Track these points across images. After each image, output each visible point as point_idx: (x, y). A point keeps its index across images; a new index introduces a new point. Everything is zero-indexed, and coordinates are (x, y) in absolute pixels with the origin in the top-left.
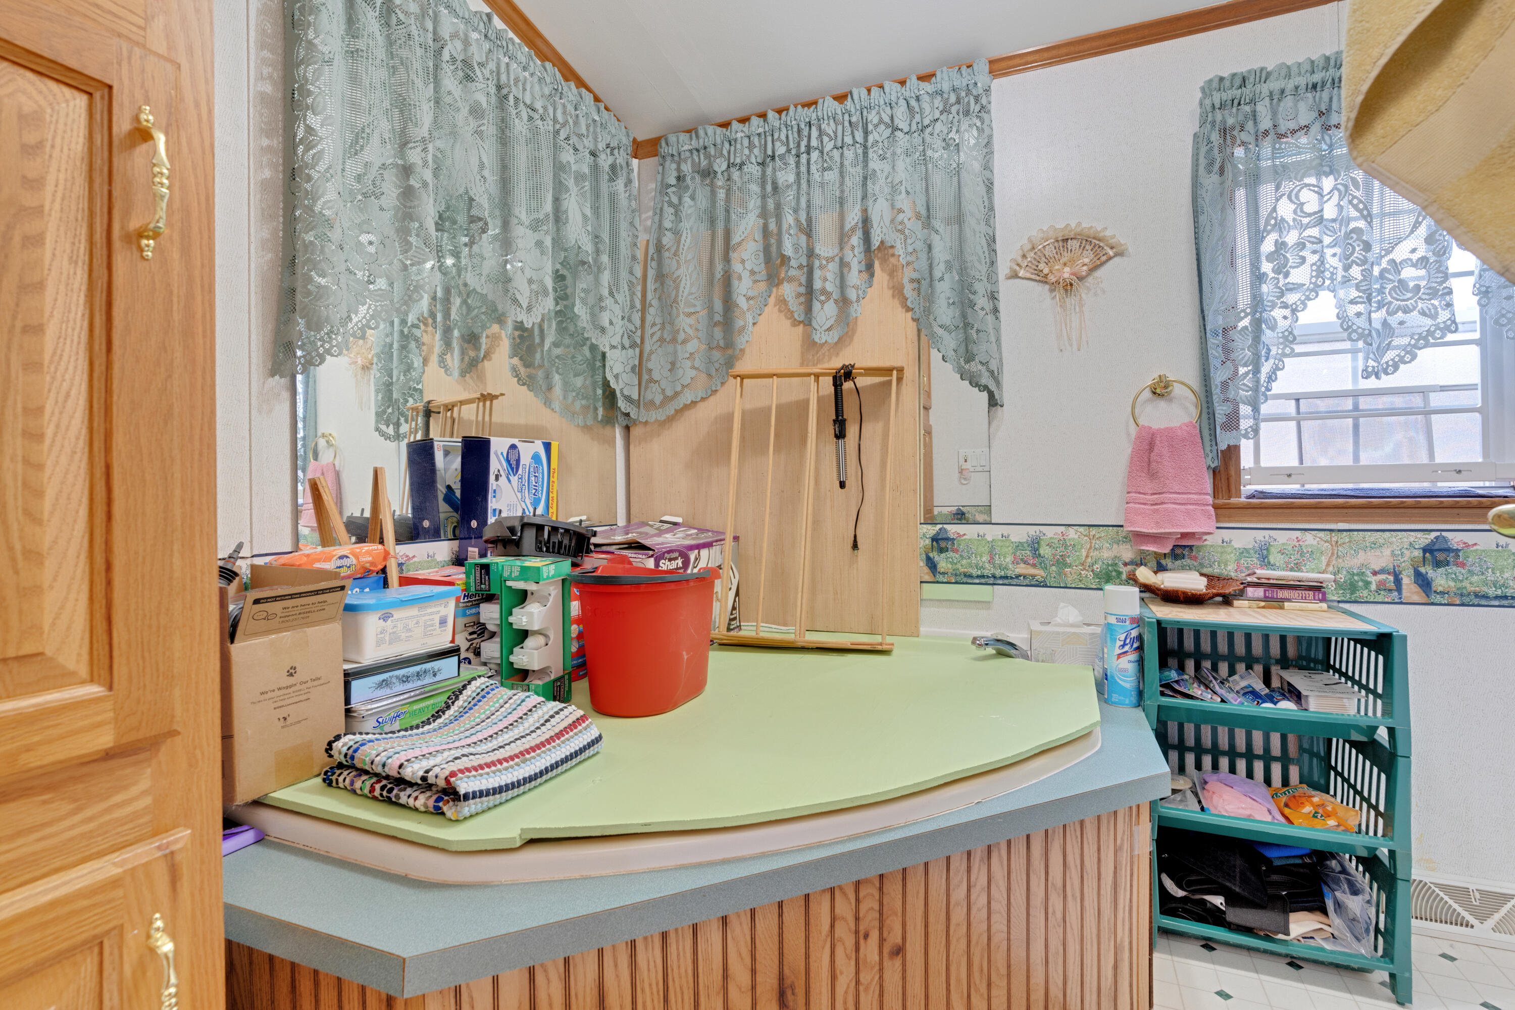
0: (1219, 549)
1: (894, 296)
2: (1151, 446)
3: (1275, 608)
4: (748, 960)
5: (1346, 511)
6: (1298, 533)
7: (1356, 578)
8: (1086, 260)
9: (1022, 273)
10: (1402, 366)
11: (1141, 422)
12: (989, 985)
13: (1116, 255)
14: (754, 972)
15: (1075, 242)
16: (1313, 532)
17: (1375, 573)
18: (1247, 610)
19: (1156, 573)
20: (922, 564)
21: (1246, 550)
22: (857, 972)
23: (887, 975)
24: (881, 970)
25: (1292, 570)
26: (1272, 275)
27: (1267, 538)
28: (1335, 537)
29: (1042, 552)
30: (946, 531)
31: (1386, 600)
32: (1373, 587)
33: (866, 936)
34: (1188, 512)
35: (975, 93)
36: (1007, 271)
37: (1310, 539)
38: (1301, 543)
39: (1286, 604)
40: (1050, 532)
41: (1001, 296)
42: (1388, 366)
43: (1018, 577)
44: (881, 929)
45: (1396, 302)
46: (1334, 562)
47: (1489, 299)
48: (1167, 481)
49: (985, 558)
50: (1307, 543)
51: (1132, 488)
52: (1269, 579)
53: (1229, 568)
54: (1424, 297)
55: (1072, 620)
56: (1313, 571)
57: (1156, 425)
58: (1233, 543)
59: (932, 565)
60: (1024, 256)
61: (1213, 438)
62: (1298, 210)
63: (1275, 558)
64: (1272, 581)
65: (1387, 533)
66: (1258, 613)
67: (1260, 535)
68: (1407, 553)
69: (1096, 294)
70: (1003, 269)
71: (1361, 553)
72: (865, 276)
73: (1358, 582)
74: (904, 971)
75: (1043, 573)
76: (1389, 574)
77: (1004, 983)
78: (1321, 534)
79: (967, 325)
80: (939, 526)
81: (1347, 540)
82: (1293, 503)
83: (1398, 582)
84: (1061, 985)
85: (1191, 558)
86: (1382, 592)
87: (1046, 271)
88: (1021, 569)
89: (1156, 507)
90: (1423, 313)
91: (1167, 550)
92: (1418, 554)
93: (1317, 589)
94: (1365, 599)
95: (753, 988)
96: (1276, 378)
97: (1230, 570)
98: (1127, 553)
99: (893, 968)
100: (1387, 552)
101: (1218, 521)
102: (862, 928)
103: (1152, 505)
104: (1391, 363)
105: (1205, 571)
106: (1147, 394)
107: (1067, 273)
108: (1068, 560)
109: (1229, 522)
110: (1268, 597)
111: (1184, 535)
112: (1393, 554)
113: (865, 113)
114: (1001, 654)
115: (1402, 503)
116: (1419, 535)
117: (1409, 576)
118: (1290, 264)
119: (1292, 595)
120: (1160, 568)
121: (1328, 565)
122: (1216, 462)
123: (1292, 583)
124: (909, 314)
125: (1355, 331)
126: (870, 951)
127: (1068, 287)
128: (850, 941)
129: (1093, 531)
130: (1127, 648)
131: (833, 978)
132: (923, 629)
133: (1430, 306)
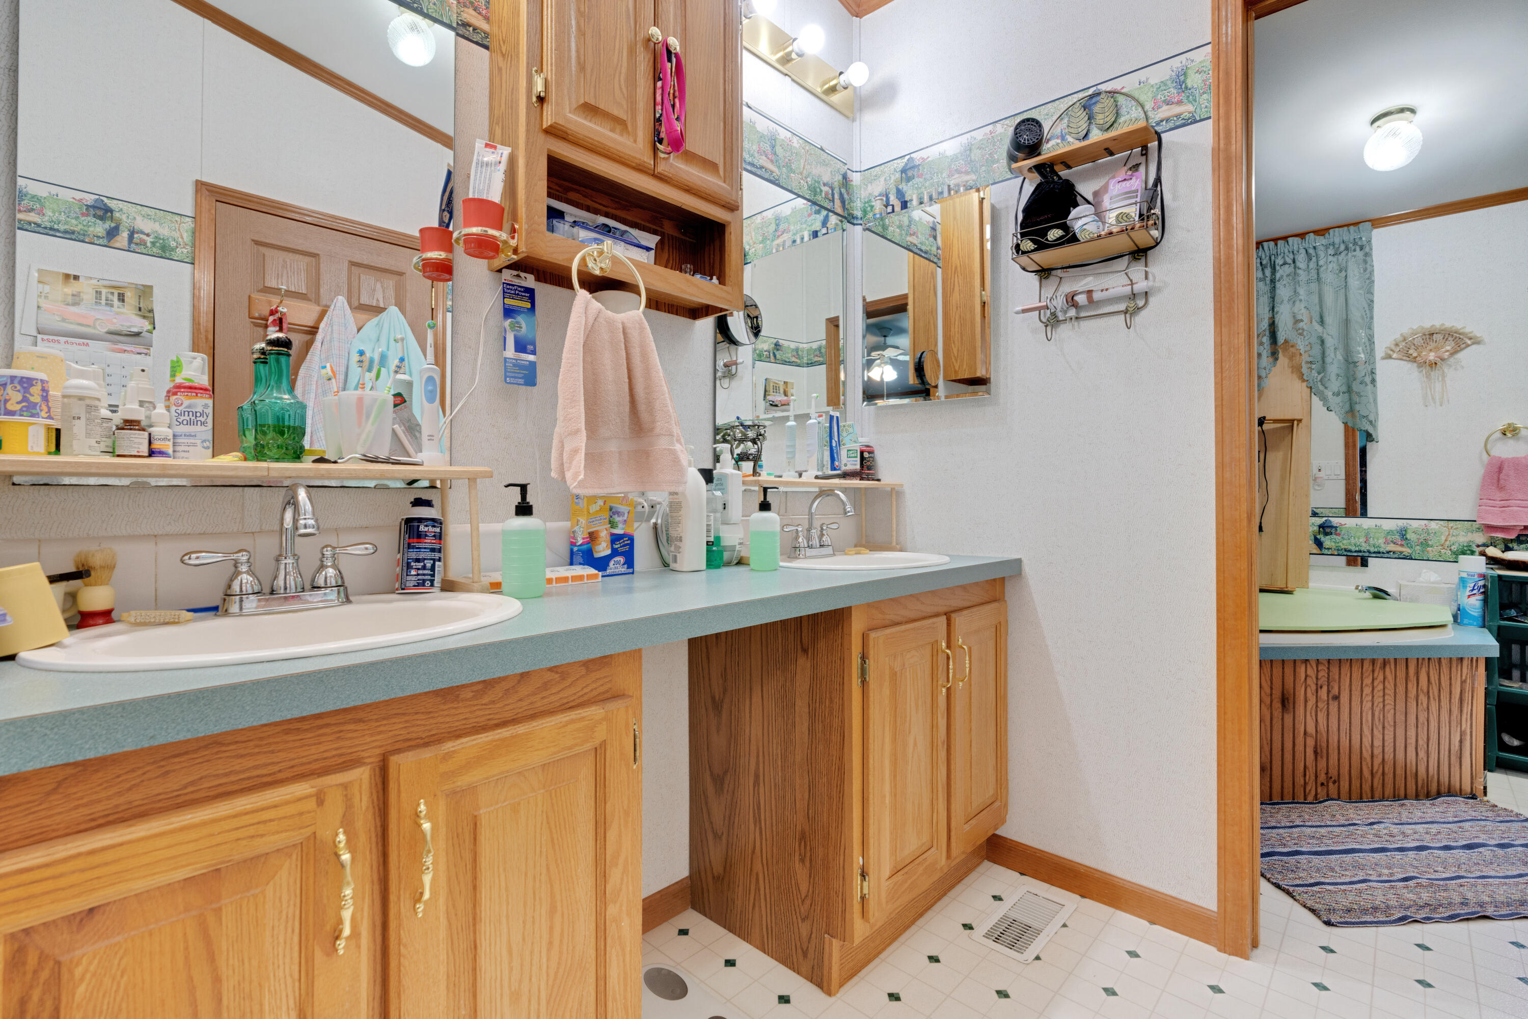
1: (1292, 372)
2: (1500, 469)
4: (1269, 683)
8: (1448, 348)
9: (1395, 356)
11: (1493, 453)
12: (1384, 728)
13: (1473, 343)
14: (1271, 688)
15: (1439, 335)
19: (1503, 552)
20: (1311, 542)
22: (1317, 702)
23: (1331, 707)
24: (1328, 704)
29: (1408, 536)
30: (1330, 522)
33: (1321, 687)
35: (1360, 243)
36: (1383, 355)
40: (1415, 524)
41: (1378, 372)
43: (1388, 552)
44: (1328, 686)
48: (1512, 492)
49: (1362, 540)
51: (1484, 497)
55: (1432, 580)
57: (1504, 455)
59: (1319, 543)
60: (1397, 345)
69: (1456, 369)
70: (1379, 352)
72: (1271, 360)
74: (1339, 708)
75: (1409, 551)
77: (1392, 729)
79: (1349, 390)
80: (1324, 519)
84: (1425, 740)
87: (1415, 354)
88: (1391, 547)
89: (1503, 509)
91: (1513, 537)
95: (1271, 695)
98: (1480, 538)
99: (1334, 706)
102: (1319, 683)
103: (1500, 507)
106: (1498, 435)
107: (1432, 356)
108: (1430, 543)
113: (1273, 258)
114: (1376, 597)
120: (1507, 549)
124: (1305, 384)
126: (1323, 693)
127: (1433, 365)
128: (1314, 687)
129: (1451, 524)
130: (1475, 592)
131: (1306, 701)
132: (1310, 584)
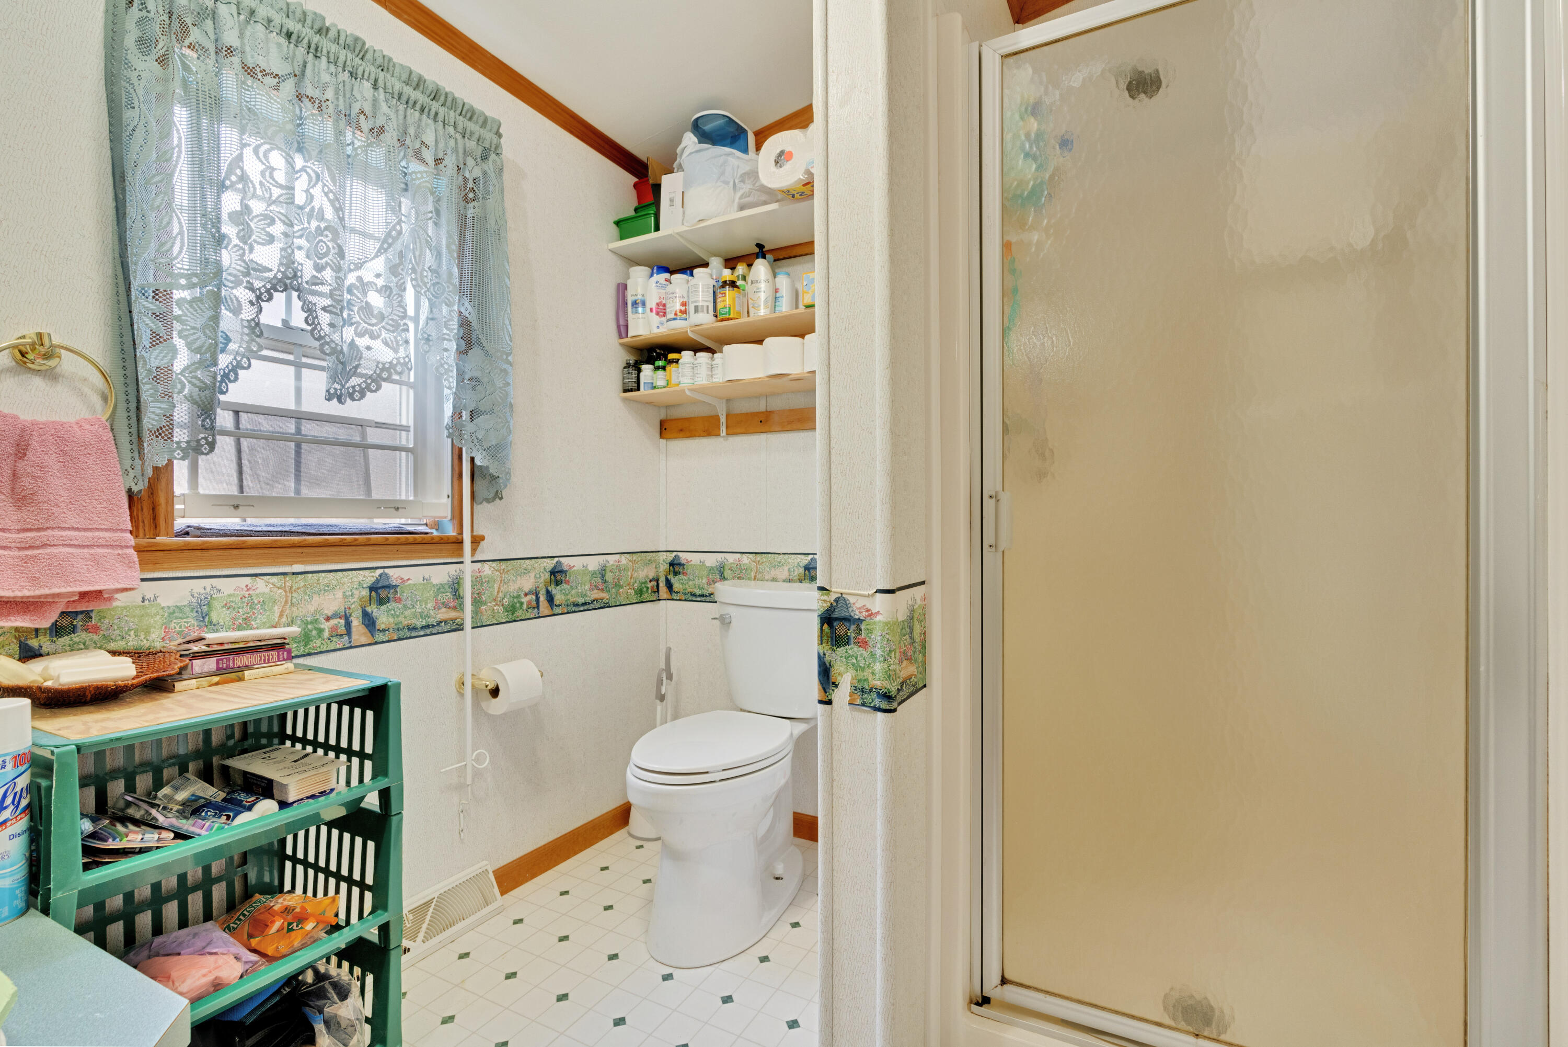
0: (138, 612)
3: (233, 681)
5: (300, 550)
6: (248, 580)
7: (310, 627)
10: (368, 393)
16: (265, 578)
17: (328, 619)
18: (198, 692)
19: (19, 663)
21: (180, 609)
25: (239, 628)
26: (236, 241)
27: (208, 590)
28: (289, 581)
31: (338, 646)
32: (326, 634)
34: (94, 559)
37: (261, 586)
38: (251, 592)
39: (247, 673)
42: (354, 391)
45: (363, 324)
46: (288, 611)
47: (430, 346)
48: (55, 510)
50: (258, 591)
52: (222, 644)
53: (153, 636)
54: (388, 327)
56: (263, 625)
57: (27, 415)
58: (159, 600)
61: (135, 446)
62: (267, 174)
63: (218, 615)
64: (226, 647)
65: (340, 574)
66: (211, 692)
67: (198, 586)
68: (356, 592)
71: (315, 597)
73: (311, 631)
76: (340, 617)
78: (274, 579)
81: (302, 584)
82: (244, 542)
83: (348, 625)
85: (87, 630)
86: (334, 639)
89: (29, 552)
90: (386, 343)
91: (46, 623)
92: (366, 593)
93: (279, 647)
94: (319, 650)
96: (236, 379)
97: (155, 640)
100: (339, 594)
101: (142, 570)
103: (20, 549)
104: (357, 388)
105: (113, 646)
109: (154, 570)
110: (222, 669)
111: (84, 595)
112: (345, 596)
115: (356, 540)
116: (367, 573)
117: (358, 618)
118: (254, 237)
119: (253, 660)
120: (29, 654)
121: (281, 616)
122: (141, 482)
123: (252, 644)
125: (328, 343)
133: (392, 338)
